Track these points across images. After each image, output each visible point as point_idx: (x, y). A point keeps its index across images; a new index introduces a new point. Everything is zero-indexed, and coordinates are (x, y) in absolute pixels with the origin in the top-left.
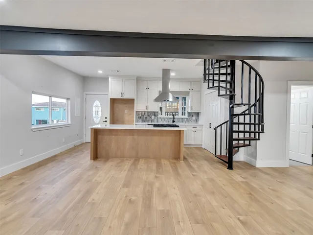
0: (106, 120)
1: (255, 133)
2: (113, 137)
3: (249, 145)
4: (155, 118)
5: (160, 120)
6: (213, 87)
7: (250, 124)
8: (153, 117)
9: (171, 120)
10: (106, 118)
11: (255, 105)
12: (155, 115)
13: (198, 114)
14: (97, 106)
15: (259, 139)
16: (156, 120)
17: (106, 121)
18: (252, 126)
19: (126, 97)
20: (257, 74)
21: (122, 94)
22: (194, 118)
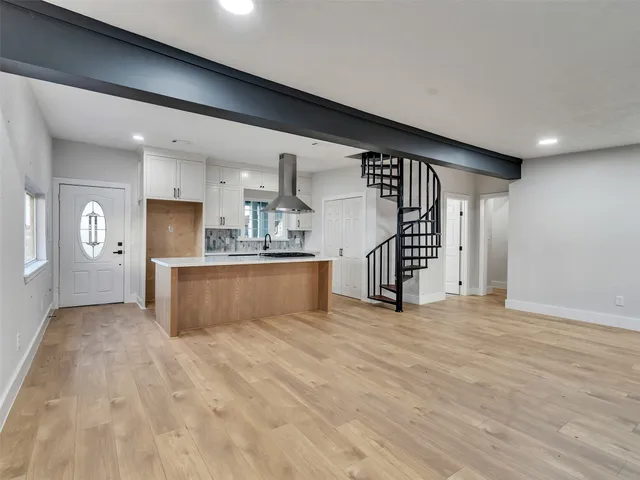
0: (120, 248)
1: (419, 258)
2: (208, 282)
3: (412, 276)
4: (231, 242)
5: (240, 246)
6: (374, 184)
7: (426, 247)
8: (228, 240)
9: (262, 245)
10: (120, 244)
11: (426, 215)
12: (231, 237)
13: (303, 233)
14: (93, 216)
15: (426, 267)
16: (233, 246)
17: (120, 252)
18: (429, 250)
19: (184, 197)
20: (435, 175)
21: (177, 192)
22: (298, 241)
